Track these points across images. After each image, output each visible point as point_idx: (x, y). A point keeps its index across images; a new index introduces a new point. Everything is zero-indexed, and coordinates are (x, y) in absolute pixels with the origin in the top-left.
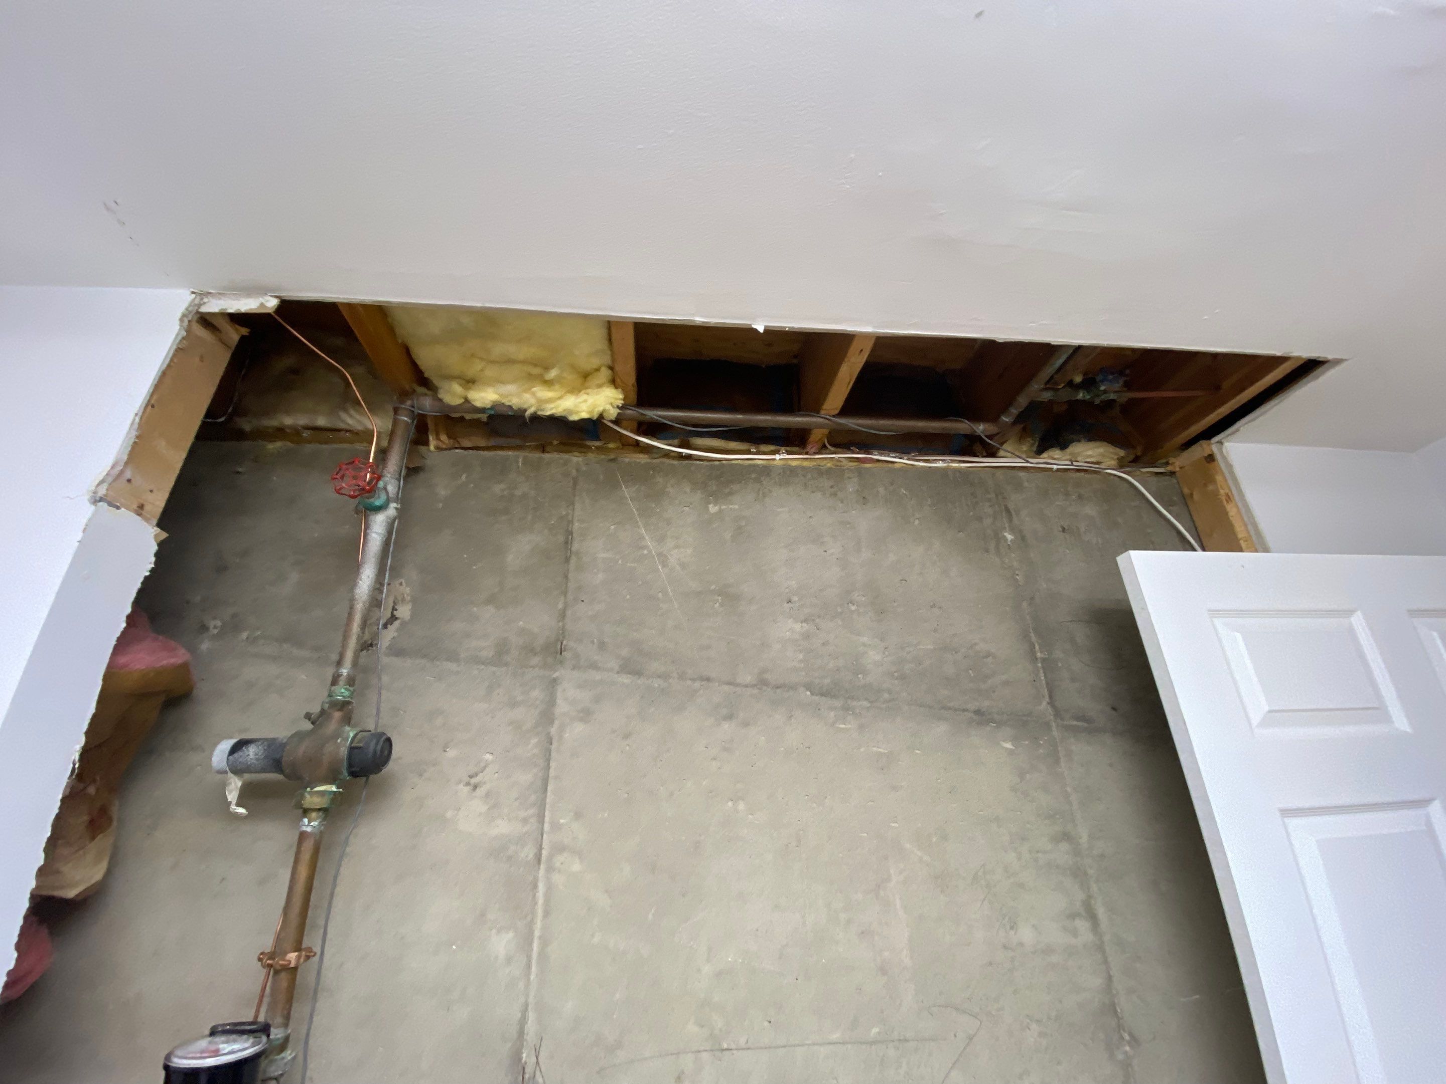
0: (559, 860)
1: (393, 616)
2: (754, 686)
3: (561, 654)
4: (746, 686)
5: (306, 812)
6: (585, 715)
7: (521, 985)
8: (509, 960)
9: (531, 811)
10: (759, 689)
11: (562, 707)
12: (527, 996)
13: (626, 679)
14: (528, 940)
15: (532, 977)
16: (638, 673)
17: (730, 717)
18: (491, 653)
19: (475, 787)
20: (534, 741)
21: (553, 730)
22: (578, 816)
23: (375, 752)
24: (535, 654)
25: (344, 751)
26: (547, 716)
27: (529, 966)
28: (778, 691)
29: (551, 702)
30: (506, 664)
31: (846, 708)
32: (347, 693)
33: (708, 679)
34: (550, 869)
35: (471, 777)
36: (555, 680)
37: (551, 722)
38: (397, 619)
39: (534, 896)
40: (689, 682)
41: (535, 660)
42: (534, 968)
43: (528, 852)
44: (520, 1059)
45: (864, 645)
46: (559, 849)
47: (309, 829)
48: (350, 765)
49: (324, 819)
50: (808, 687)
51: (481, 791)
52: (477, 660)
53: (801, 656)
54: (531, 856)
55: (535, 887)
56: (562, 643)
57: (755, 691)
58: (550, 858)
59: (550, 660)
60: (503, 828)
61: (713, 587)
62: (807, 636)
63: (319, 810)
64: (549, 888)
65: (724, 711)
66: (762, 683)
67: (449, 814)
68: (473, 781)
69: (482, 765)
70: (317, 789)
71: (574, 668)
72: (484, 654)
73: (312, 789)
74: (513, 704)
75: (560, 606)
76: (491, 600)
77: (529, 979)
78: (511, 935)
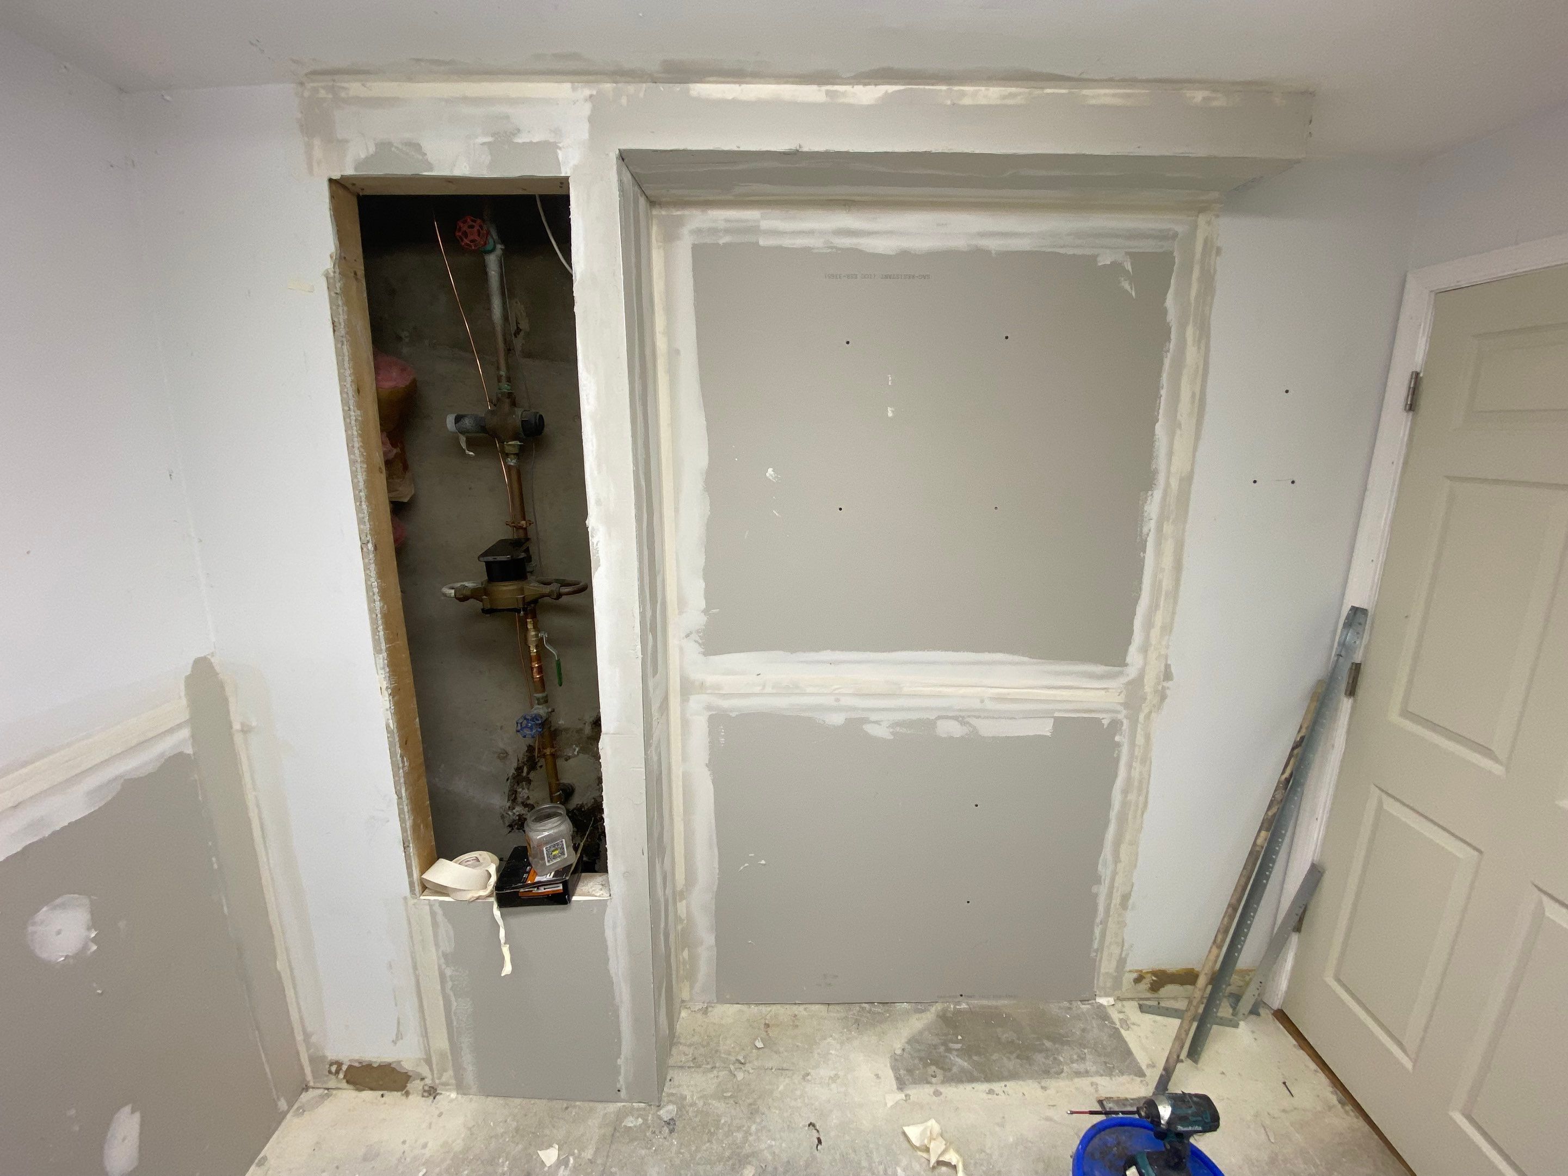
1: (518, 328)
5: (507, 455)
23: (535, 422)
25: (519, 423)
32: (509, 387)
38: (521, 330)
47: (512, 464)
48: (524, 431)
49: (518, 459)
63: (514, 454)
70: (510, 443)
73: (507, 442)
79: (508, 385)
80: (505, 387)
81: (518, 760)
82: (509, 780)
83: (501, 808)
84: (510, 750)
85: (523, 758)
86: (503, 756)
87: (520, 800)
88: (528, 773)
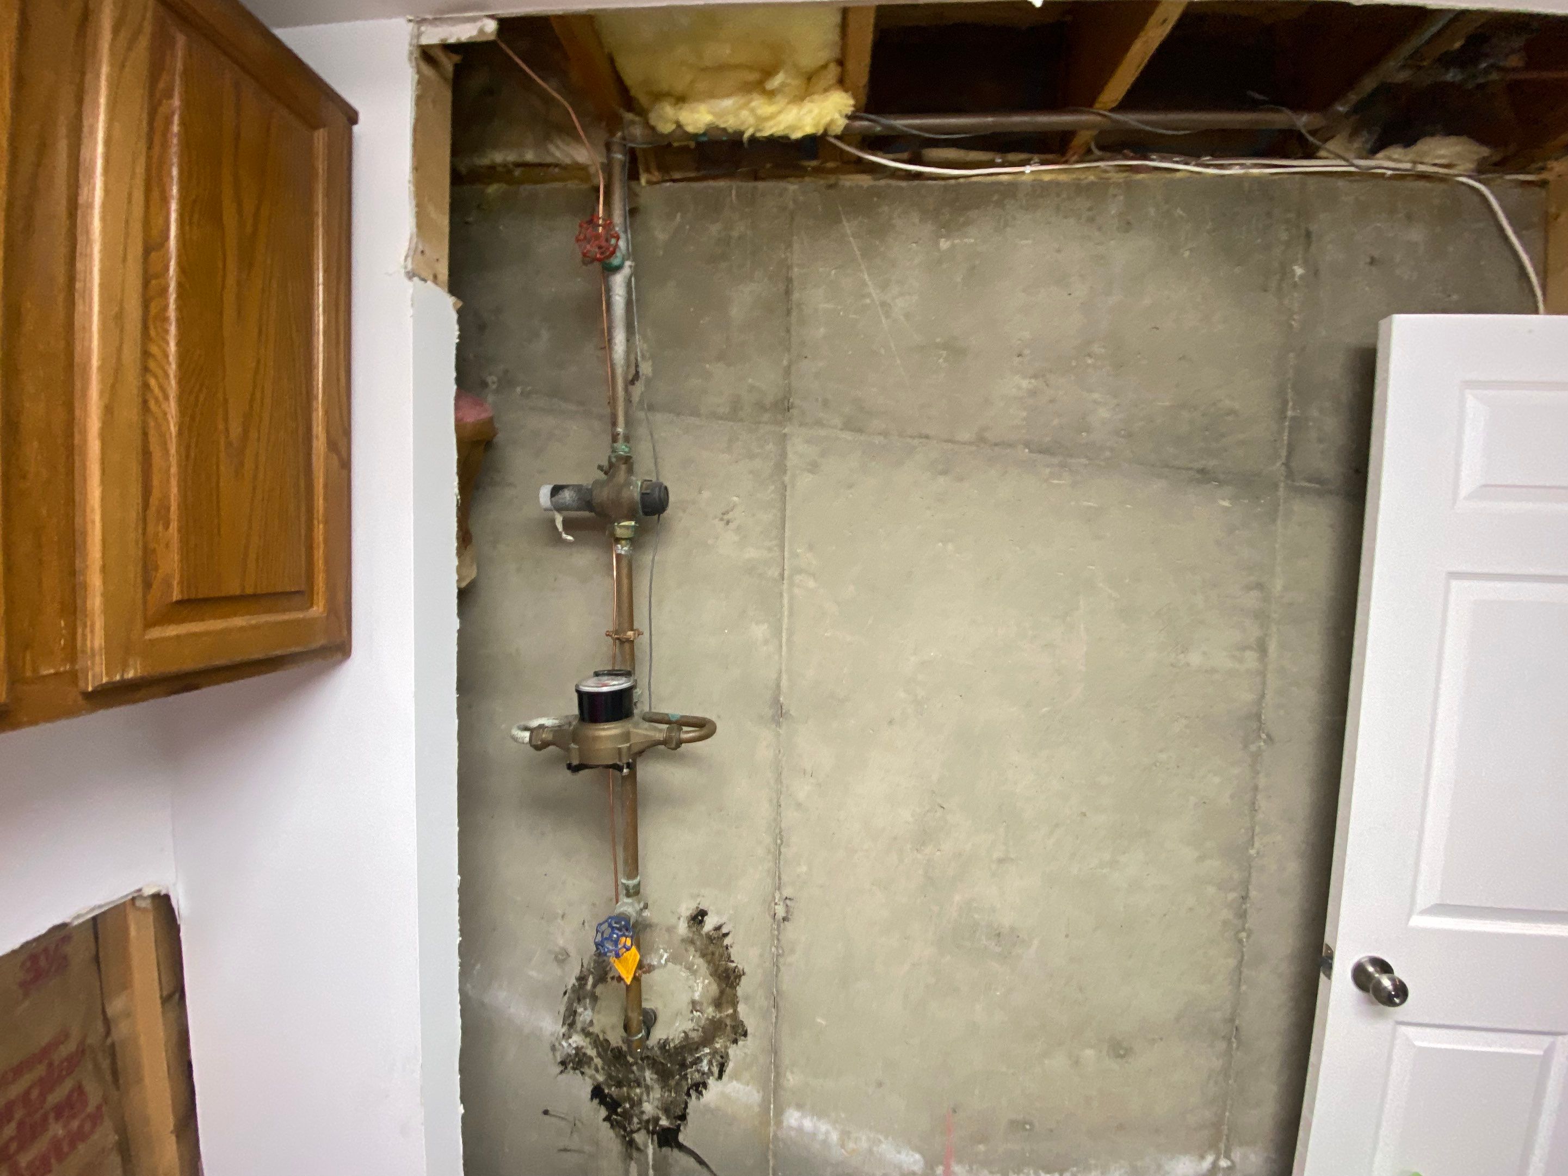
0: (798, 578)
1: (638, 372)
2: (971, 443)
3: (789, 411)
4: (965, 444)
5: (618, 540)
6: (814, 467)
7: (776, 657)
8: (766, 642)
9: (774, 542)
10: (978, 446)
11: (792, 460)
12: (781, 664)
13: (848, 436)
14: (777, 632)
15: (783, 654)
16: (860, 431)
17: (944, 472)
18: (727, 410)
19: (728, 522)
20: (772, 487)
21: (787, 479)
22: (811, 547)
23: (657, 495)
24: (766, 410)
25: (637, 496)
26: (781, 467)
27: (781, 646)
28: (996, 449)
29: (784, 455)
30: (741, 420)
31: (1063, 466)
32: (627, 450)
33: (927, 437)
34: (792, 584)
35: (724, 514)
36: (785, 435)
37: (785, 472)
38: (641, 375)
39: (781, 601)
40: (909, 440)
41: (766, 417)
42: (784, 648)
43: (774, 572)
44: (779, 701)
45: (1095, 402)
46: (799, 571)
47: (623, 553)
48: (642, 507)
49: (632, 546)
50: (1027, 445)
51: (732, 526)
52: (714, 416)
53: (1025, 414)
54: (776, 574)
55: (781, 595)
56: (789, 401)
57: (974, 448)
58: (791, 577)
59: (780, 417)
60: (751, 553)
61: (938, 340)
62: (1033, 393)
63: (626, 539)
64: (792, 598)
65: (940, 467)
66: (981, 439)
67: (710, 542)
68: (726, 517)
69: (731, 505)
70: (622, 524)
71: (801, 425)
72: (722, 410)
73: (619, 523)
74: (751, 456)
75: (785, 363)
76: (721, 357)
77: (781, 655)
78: (766, 626)
79: (626, 446)
80: (622, 448)
81: (582, 966)
82: (567, 994)
83: (552, 1034)
84: (573, 952)
85: (589, 964)
86: (562, 958)
87: (579, 1026)
88: (594, 986)
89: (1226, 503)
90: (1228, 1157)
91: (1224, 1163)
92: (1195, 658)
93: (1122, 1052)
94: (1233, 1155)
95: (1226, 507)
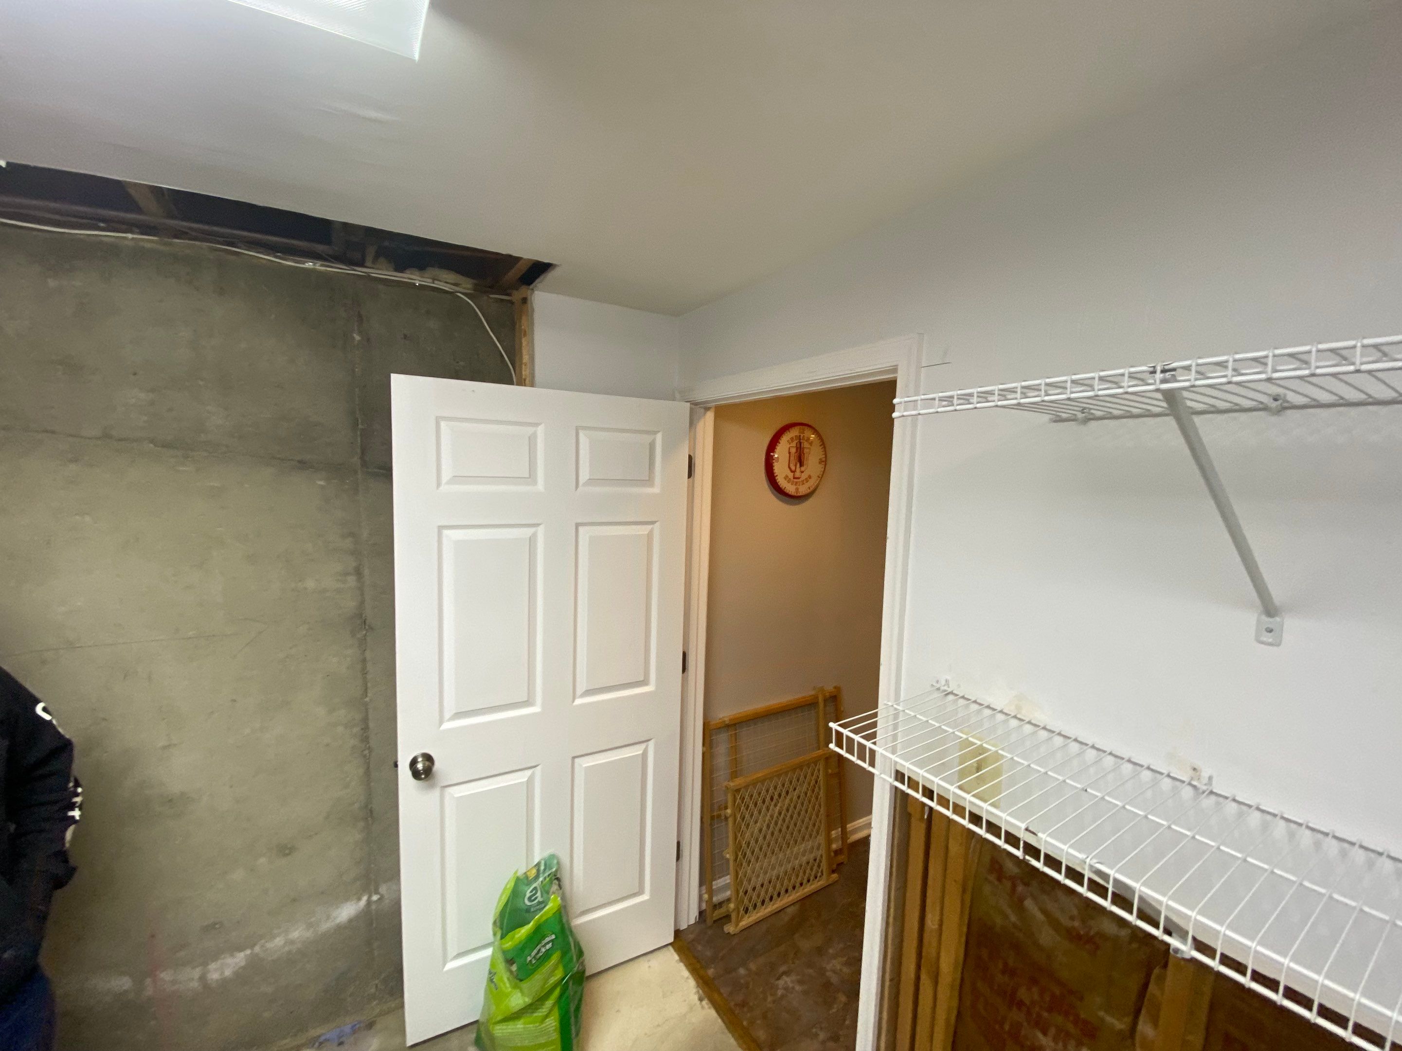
2: (97, 438)
4: (91, 438)
10: (104, 441)
17: (75, 460)
28: (122, 442)
31: (186, 457)
40: (35, 434)
45: (209, 412)
50: (152, 441)
53: (146, 418)
57: (100, 442)
61: (53, 357)
62: (151, 403)
65: (70, 456)
66: (106, 436)
89: (322, 483)
90: (377, 893)
91: (375, 898)
92: (310, 584)
93: (287, 852)
94: (380, 890)
95: (322, 485)
